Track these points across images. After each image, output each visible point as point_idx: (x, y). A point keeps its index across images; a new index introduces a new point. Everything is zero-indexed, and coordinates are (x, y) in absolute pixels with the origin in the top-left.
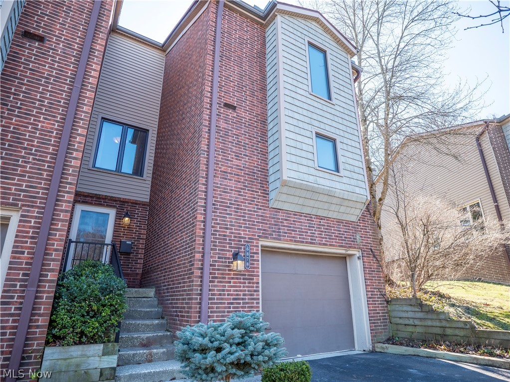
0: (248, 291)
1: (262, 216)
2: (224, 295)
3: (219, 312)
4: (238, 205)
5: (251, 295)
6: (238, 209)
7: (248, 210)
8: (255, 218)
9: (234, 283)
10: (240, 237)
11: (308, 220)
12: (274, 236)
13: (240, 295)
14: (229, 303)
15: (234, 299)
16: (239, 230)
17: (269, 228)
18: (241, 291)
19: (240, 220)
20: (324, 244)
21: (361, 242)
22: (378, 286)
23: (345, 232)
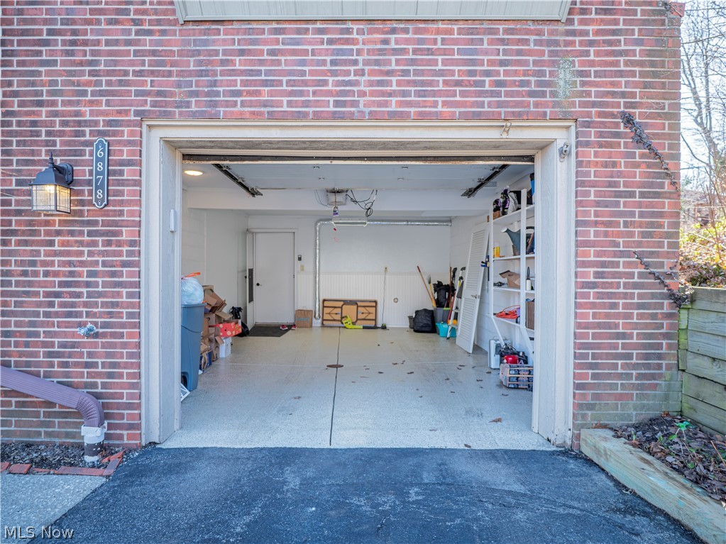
0: (104, 264)
1: (154, 53)
2: (36, 274)
3: (24, 314)
4: (74, 32)
5: (113, 274)
6: (74, 43)
7: (108, 43)
8: (132, 63)
9: (63, 244)
10: (79, 123)
11: (330, 42)
12: (194, 108)
13: (80, 274)
14: (47, 294)
15: (62, 284)
16: (78, 103)
17: (179, 85)
18: (82, 264)
19: (82, 73)
20: (394, 116)
21: (581, 94)
22: (639, 244)
23: (502, 63)
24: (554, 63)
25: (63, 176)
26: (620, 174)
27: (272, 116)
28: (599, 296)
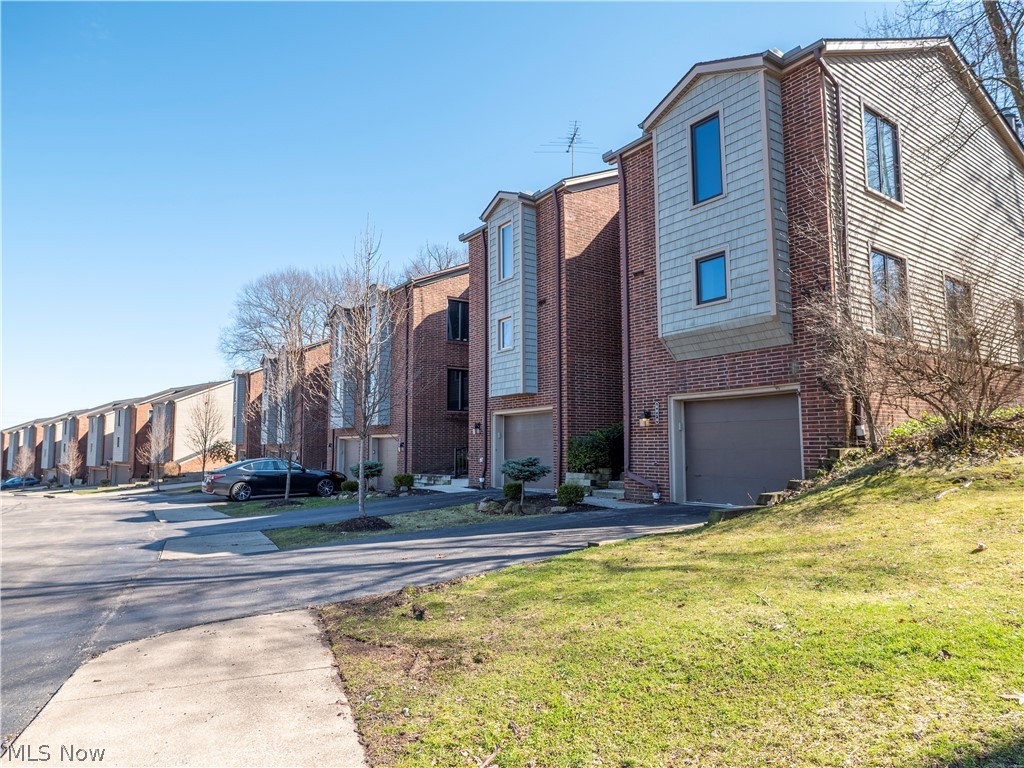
0: (659, 442)
1: (669, 373)
2: (642, 446)
3: (640, 459)
4: (650, 369)
5: (662, 445)
6: (649, 372)
7: (658, 371)
8: (664, 377)
9: (649, 436)
10: (651, 397)
11: (718, 362)
12: (681, 390)
13: (653, 446)
14: (645, 452)
15: (649, 449)
16: (651, 391)
17: (676, 382)
18: (654, 442)
19: (652, 381)
20: (738, 387)
21: (800, 372)
22: (826, 430)
23: (772, 363)
24: (790, 361)
25: (648, 415)
26: (817, 402)
27: (702, 390)
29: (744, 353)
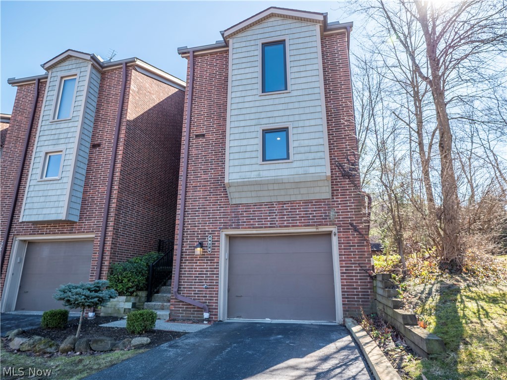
0: (210, 268)
1: (224, 212)
2: (192, 271)
3: (189, 282)
4: (204, 208)
5: (212, 271)
6: (204, 211)
7: (212, 210)
8: (218, 215)
9: (199, 263)
10: (205, 231)
11: (268, 208)
12: (233, 226)
13: (203, 271)
14: (195, 277)
15: (199, 274)
16: (205, 226)
17: (230, 220)
18: (204, 268)
19: (206, 218)
20: (285, 226)
21: (337, 218)
22: (358, 261)
23: (315, 211)
24: (329, 210)
25: (201, 245)
26: (351, 240)
27: (253, 228)
28: (347, 276)
29: (292, 202)
